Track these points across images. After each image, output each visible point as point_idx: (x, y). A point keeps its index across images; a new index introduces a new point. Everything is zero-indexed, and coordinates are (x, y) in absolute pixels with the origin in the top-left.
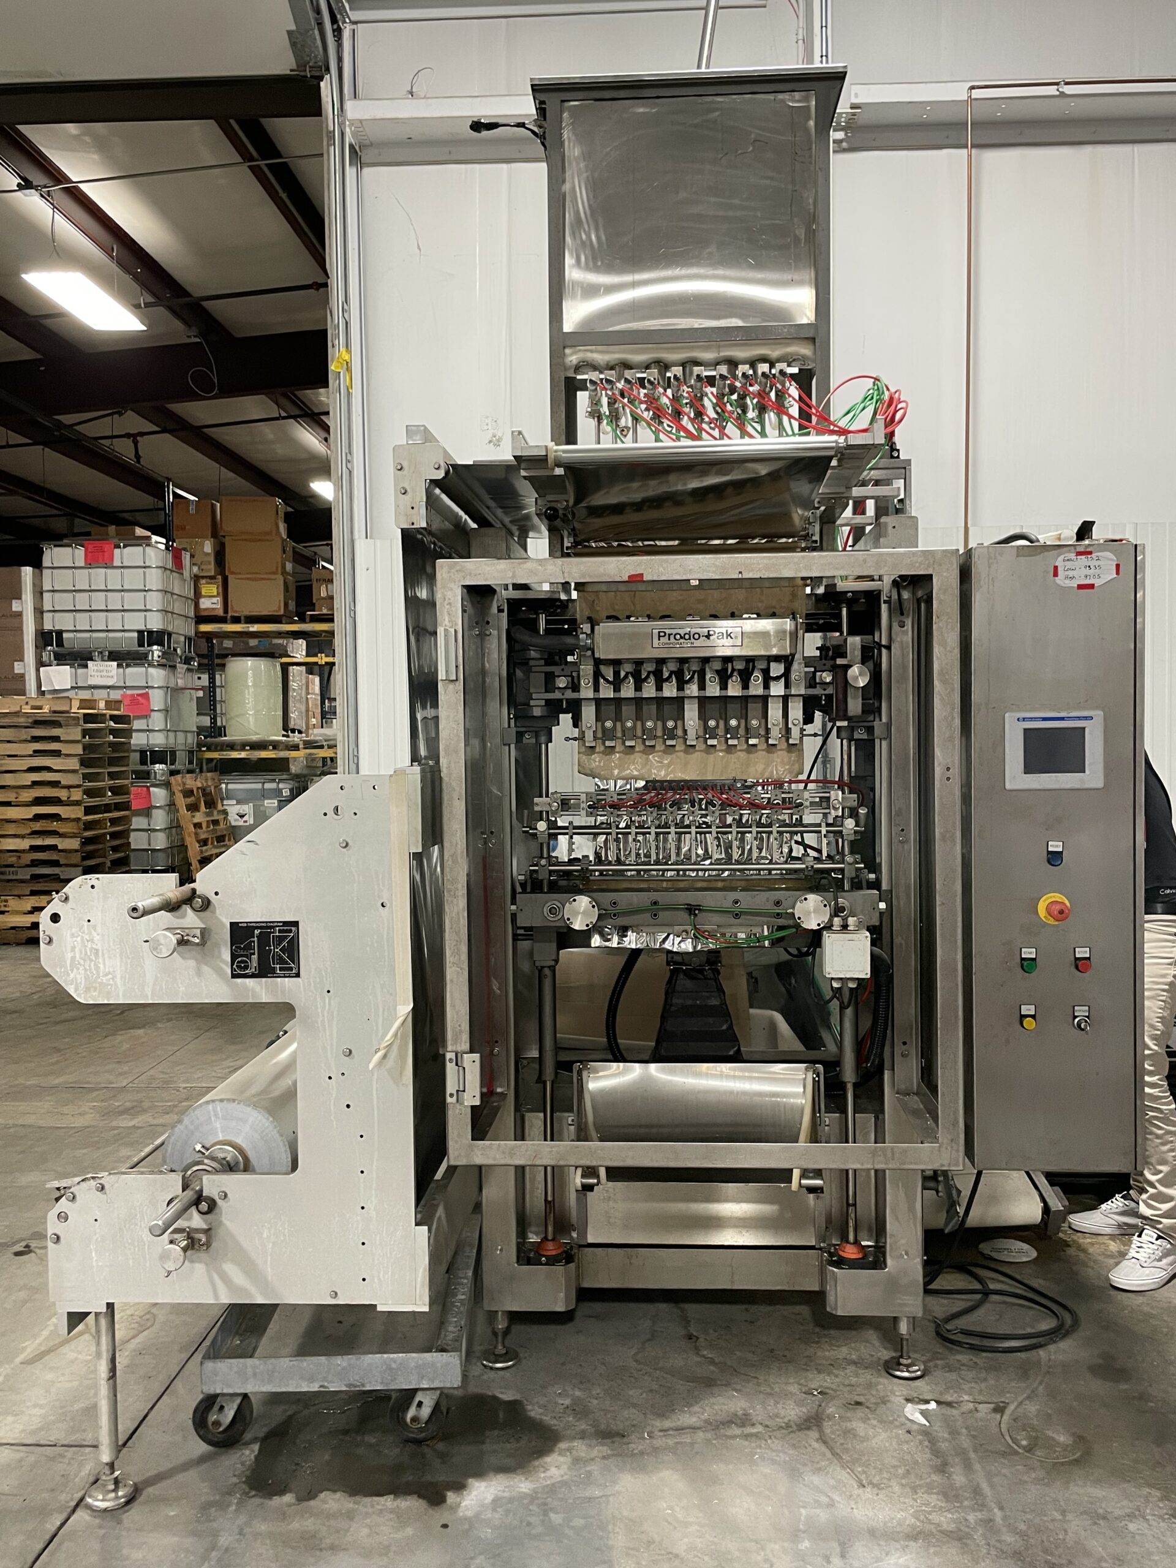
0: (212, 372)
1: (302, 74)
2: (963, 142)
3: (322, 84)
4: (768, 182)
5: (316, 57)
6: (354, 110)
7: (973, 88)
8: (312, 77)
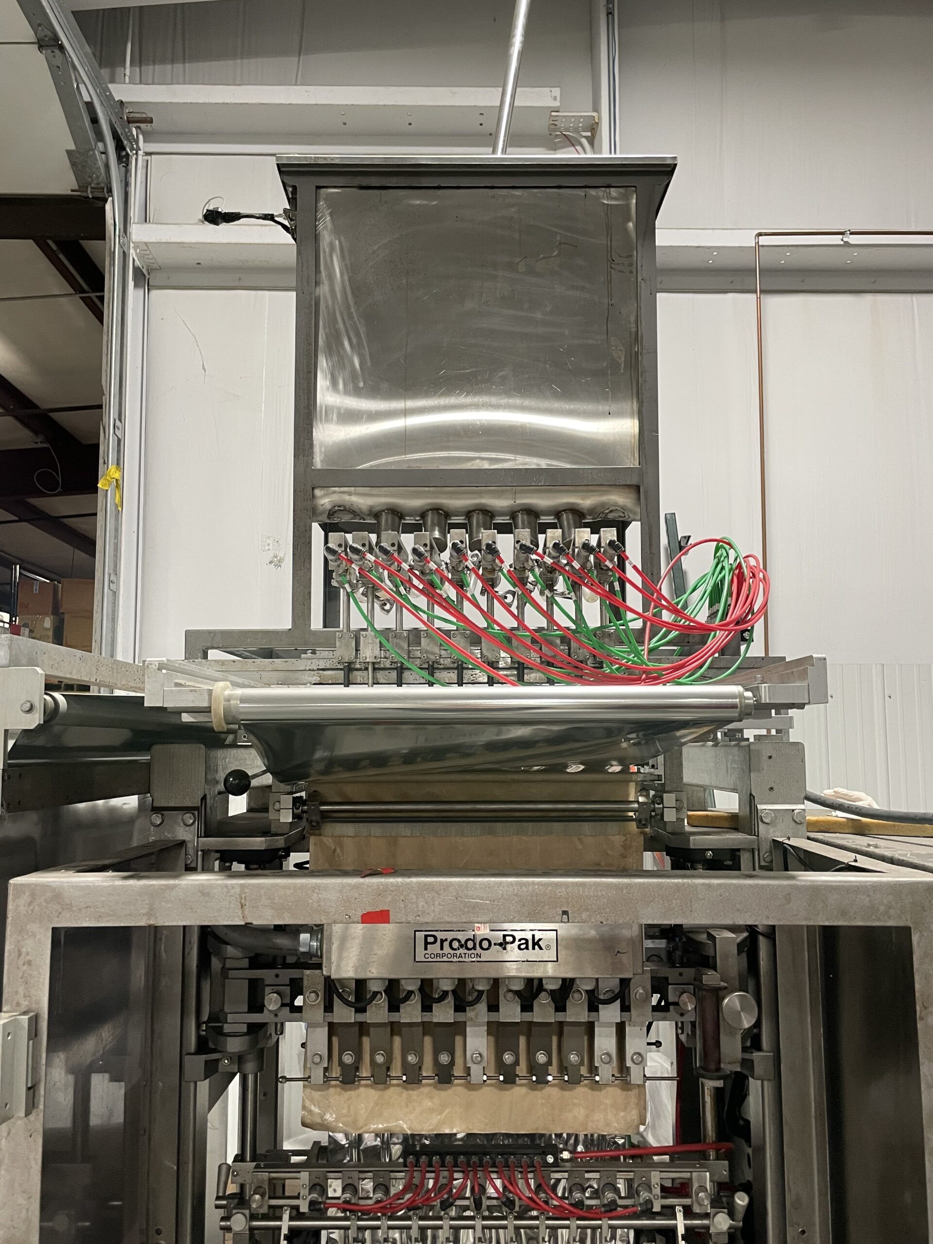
0: (58, 475)
1: (84, 194)
2: (753, 288)
3: (108, 207)
4: (578, 293)
5: (98, 177)
6: (139, 233)
7: (760, 234)
8: (93, 198)
